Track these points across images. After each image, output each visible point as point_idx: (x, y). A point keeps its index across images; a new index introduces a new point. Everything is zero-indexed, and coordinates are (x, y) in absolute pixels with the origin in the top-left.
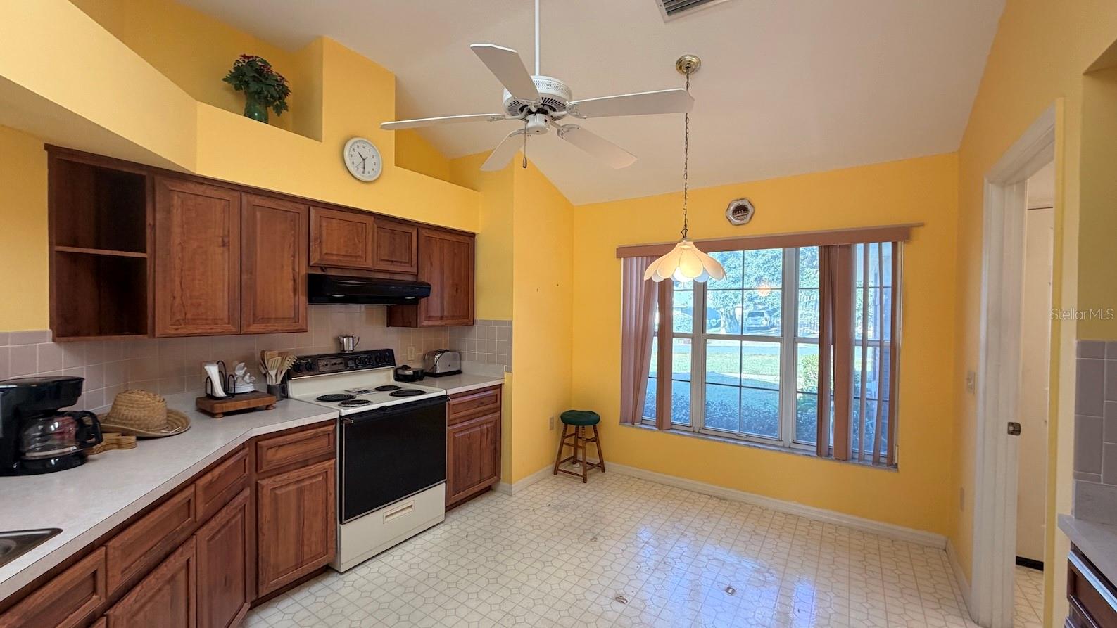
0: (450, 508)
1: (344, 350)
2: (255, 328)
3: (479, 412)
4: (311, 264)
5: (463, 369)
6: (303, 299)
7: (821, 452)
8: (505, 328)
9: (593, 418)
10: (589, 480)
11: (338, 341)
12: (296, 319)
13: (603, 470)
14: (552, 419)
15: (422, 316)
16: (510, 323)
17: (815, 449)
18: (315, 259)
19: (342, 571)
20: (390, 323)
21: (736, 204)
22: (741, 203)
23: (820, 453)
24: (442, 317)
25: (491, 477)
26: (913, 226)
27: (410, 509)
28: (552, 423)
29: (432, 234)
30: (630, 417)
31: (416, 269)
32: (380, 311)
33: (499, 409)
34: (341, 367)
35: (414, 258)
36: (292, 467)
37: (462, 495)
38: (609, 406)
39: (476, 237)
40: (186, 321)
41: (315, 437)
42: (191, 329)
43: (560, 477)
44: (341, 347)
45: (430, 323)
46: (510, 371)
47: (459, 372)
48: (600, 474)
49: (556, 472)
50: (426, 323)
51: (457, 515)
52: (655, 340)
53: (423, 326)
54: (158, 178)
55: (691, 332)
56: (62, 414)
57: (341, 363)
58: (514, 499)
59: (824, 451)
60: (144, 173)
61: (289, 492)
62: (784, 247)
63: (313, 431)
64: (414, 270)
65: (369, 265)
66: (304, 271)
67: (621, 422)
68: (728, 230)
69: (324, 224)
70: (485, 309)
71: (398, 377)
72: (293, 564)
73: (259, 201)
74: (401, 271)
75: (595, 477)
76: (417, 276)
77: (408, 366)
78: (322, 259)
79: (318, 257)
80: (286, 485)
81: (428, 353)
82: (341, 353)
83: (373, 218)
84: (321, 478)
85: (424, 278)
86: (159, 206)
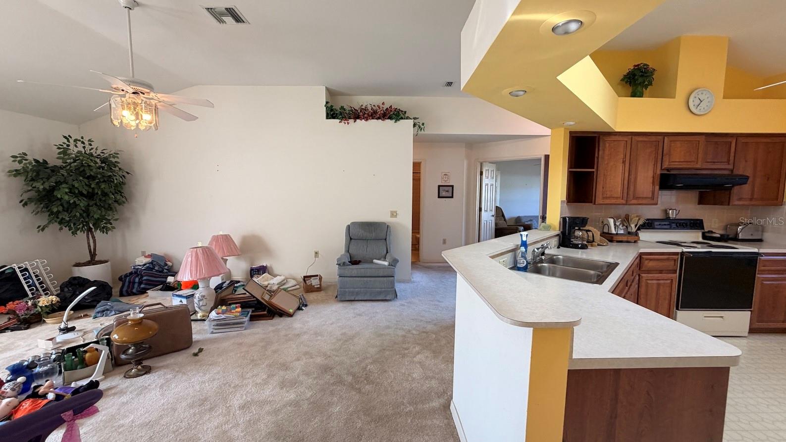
0: (752, 331)
1: (669, 217)
2: (634, 202)
4: (663, 168)
5: (764, 238)
6: (657, 187)
11: (666, 212)
12: (653, 198)
15: (734, 198)
18: (666, 165)
20: (700, 203)
24: (751, 199)
27: (721, 319)
31: (732, 165)
32: (694, 195)
34: (668, 227)
35: (732, 158)
36: (655, 272)
37: (765, 325)
40: (606, 198)
41: (668, 259)
44: (666, 215)
45: (741, 203)
47: (761, 240)
50: (737, 203)
51: (758, 336)
53: (735, 205)
54: (601, 136)
56: (582, 230)
57: (668, 225)
60: (596, 135)
61: (653, 283)
63: (667, 256)
64: (731, 167)
65: (698, 166)
66: (659, 172)
69: (673, 144)
71: (704, 237)
73: (640, 138)
74: (721, 168)
76: (732, 171)
77: (714, 231)
78: (669, 165)
79: (667, 163)
80: (652, 280)
81: (732, 225)
82: (668, 218)
83: (704, 137)
84: (669, 281)
85: (739, 171)
86: (601, 148)
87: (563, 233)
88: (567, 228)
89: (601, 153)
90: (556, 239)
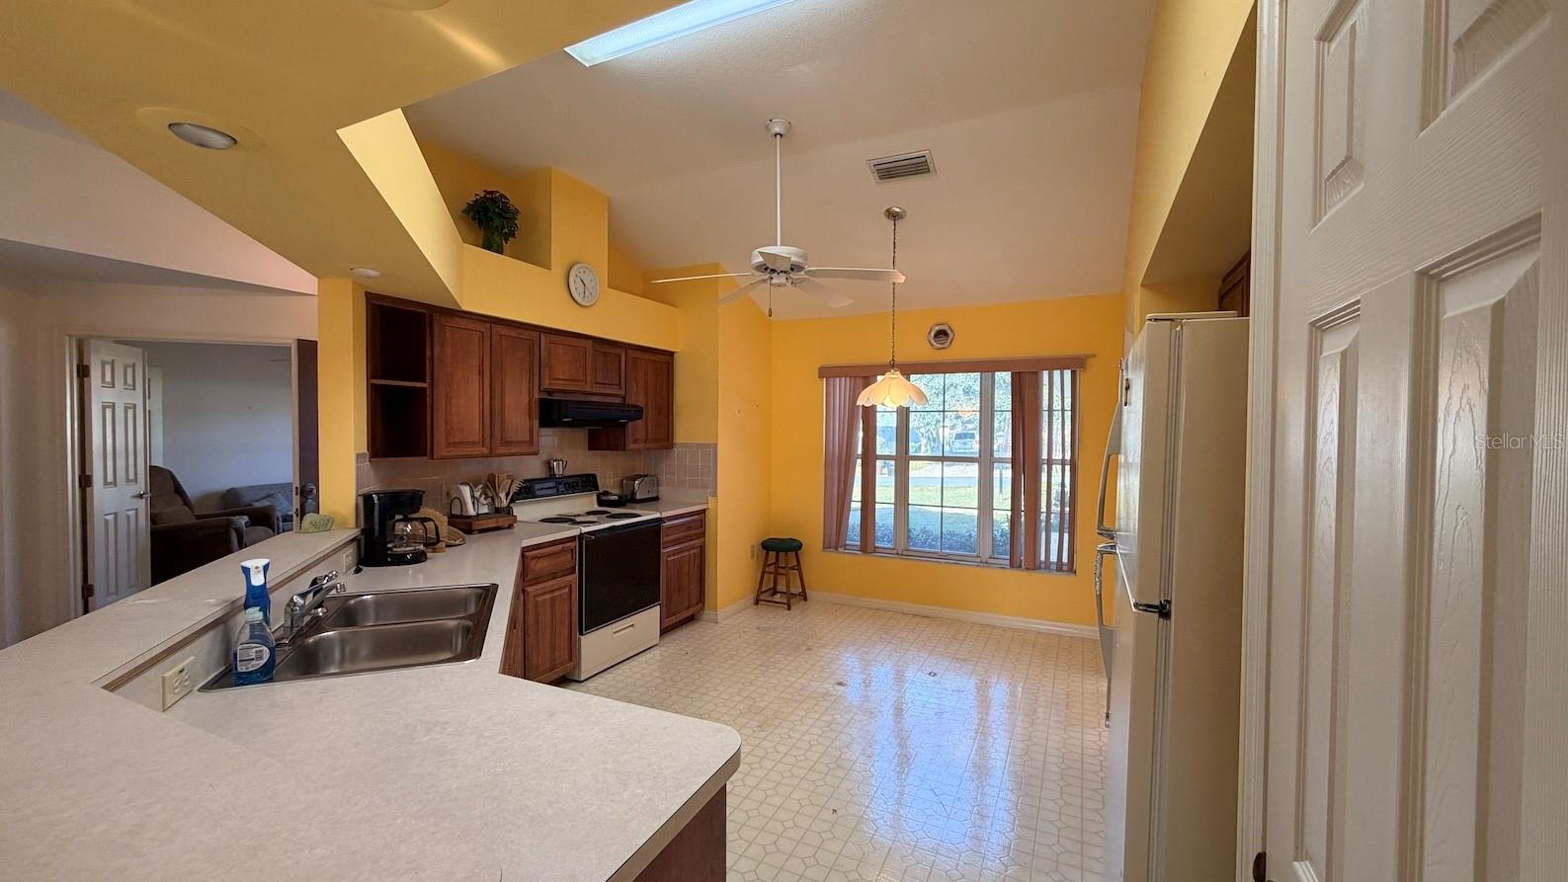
0: (665, 631)
1: (554, 474)
2: (502, 450)
3: (686, 537)
4: (542, 389)
5: (660, 495)
6: (536, 423)
7: (1014, 564)
8: (710, 451)
9: (795, 544)
10: (793, 608)
11: (549, 465)
12: (531, 442)
13: (806, 599)
14: (753, 547)
15: (629, 439)
16: (716, 445)
17: (1008, 562)
18: (546, 385)
19: (582, 679)
20: (591, 448)
21: (937, 328)
22: (942, 327)
23: (1012, 565)
24: (645, 441)
25: (698, 604)
26: (1088, 356)
27: (631, 629)
28: (753, 551)
29: (637, 354)
30: (833, 545)
31: (624, 391)
32: (581, 435)
33: (703, 535)
34: (554, 491)
35: (623, 381)
36: (546, 579)
37: (674, 619)
38: (811, 531)
39: (675, 356)
40: (456, 445)
41: (563, 551)
42: (459, 451)
43: (762, 607)
44: (550, 471)
45: (636, 447)
46: (715, 494)
47: (656, 499)
48: (803, 602)
49: (757, 603)
50: (632, 446)
51: (667, 638)
52: (859, 461)
53: (631, 450)
54: (435, 316)
55: (894, 454)
56: (412, 520)
57: (554, 487)
58: (720, 625)
59: (1017, 564)
60: (425, 311)
61: (545, 600)
62: (981, 372)
63: (561, 546)
64: (622, 392)
65: (588, 389)
66: (536, 396)
67: (824, 548)
68: (928, 353)
69: (553, 349)
70: (685, 431)
71: (600, 503)
72: (548, 666)
73: (504, 331)
74: (612, 393)
75: (798, 607)
76: (624, 398)
77: (610, 491)
78: (550, 384)
79: (547, 382)
80: (544, 594)
81: (627, 478)
82: (552, 477)
83: (591, 342)
84: (567, 590)
85: (631, 400)
86: (436, 340)
87: (367, 532)
88: (376, 520)
89: (437, 349)
90: (351, 550)
